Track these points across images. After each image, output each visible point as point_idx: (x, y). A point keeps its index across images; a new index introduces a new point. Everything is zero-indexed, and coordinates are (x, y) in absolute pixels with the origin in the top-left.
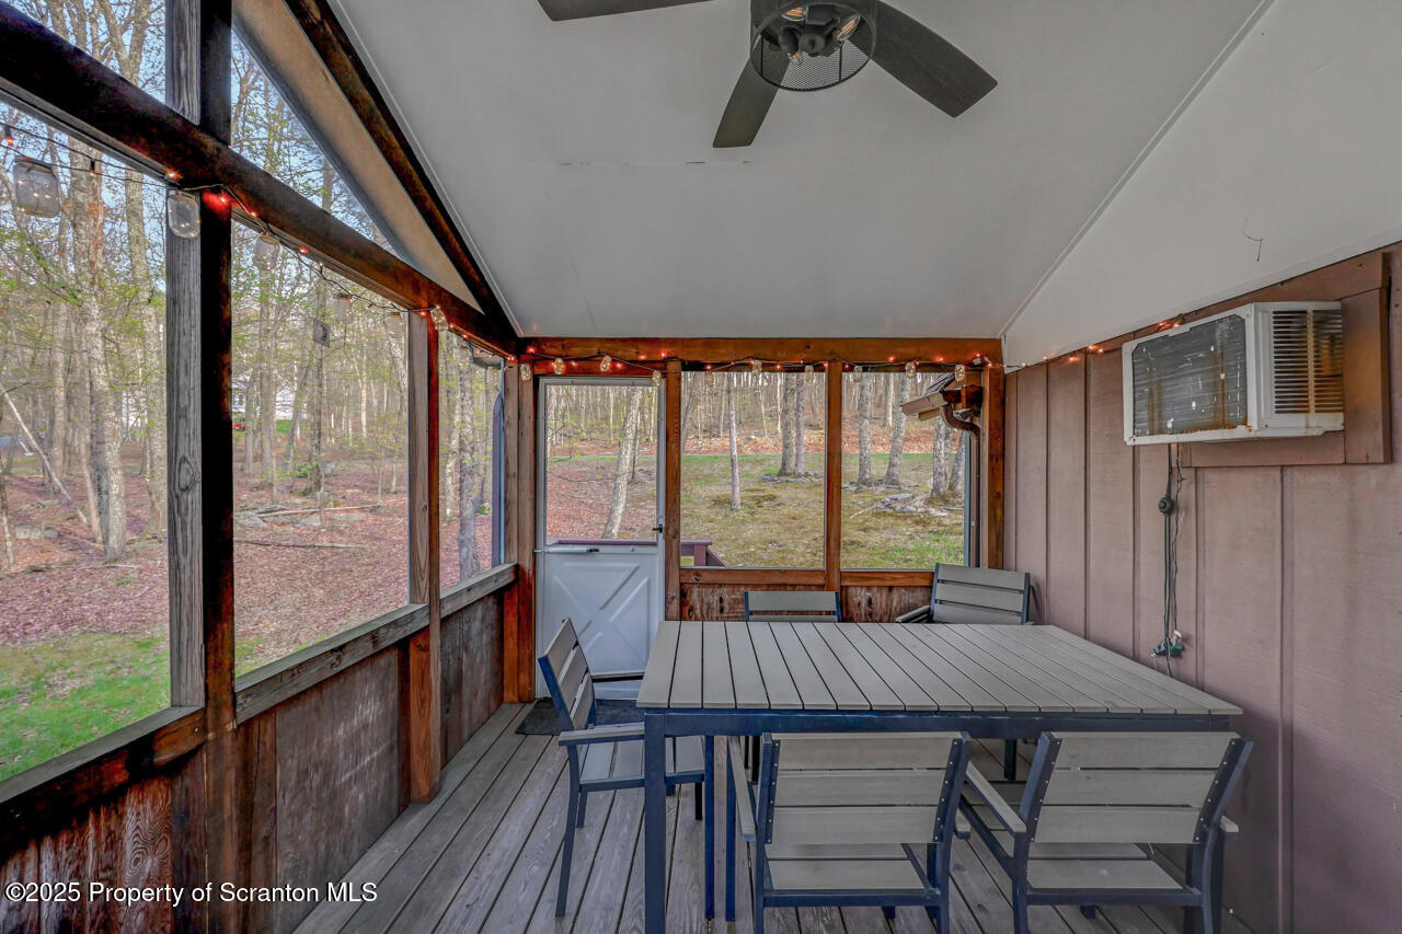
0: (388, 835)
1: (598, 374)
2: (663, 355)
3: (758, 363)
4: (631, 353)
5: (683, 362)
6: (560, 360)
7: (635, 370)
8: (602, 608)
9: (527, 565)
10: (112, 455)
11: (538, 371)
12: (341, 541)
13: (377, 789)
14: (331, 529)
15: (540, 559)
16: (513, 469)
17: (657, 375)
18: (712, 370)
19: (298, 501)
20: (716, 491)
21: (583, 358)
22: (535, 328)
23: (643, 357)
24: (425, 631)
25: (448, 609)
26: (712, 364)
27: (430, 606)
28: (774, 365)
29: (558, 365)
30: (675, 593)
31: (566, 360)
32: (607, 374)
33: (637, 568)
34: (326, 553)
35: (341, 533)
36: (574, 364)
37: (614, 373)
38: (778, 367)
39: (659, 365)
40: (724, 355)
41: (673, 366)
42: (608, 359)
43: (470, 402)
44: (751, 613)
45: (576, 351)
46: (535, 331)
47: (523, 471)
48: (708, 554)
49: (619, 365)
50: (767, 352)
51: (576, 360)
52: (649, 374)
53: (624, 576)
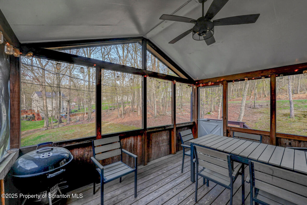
0: (167, 156)
1: (209, 86)
2: (222, 80)
3: (247, 78)
4: (215, 80)
5: (227, 81)
6: (201, 84)
7: (216, 84)
8: (211, 132)
9: (196, 122)
10: (155, 102)
11: (198, 86)
12: (183, 118)
13: (166, 149)
14: (182, 115)
15: (199, 121)
16: (194, 104)
17: (221, 84)
18: (234, 82)
19: (178, 110)
20: (287, 111)
21: (205, 83)
22: (198, 78)
23: (218, 81)
24: (173, 128)
25: (177, 126)
26: (234, 80)
27: (174, 125)
28: (252, 78)
29: (201, 85)
30: (226, 131)
31: (202, 83)
32: (210, 85)
33: (218, 125)
34: (181, 119)
35: (184, 116)
36: (204, 84)
37: (212, 85)
38: (253, 78)
39: (221, 82)
40: (237, 78)
41: (225, 82)
42: (210, 82)
43: (203, 91)
44: (234, 136)
45: (204, 82)
46: (198, 79)
47: (195, 105)
48: (244, 125)
49: (213, 83)
50: (249, 75)
51: (204, 83)
52: (219, 84)
53: (215, 126)
